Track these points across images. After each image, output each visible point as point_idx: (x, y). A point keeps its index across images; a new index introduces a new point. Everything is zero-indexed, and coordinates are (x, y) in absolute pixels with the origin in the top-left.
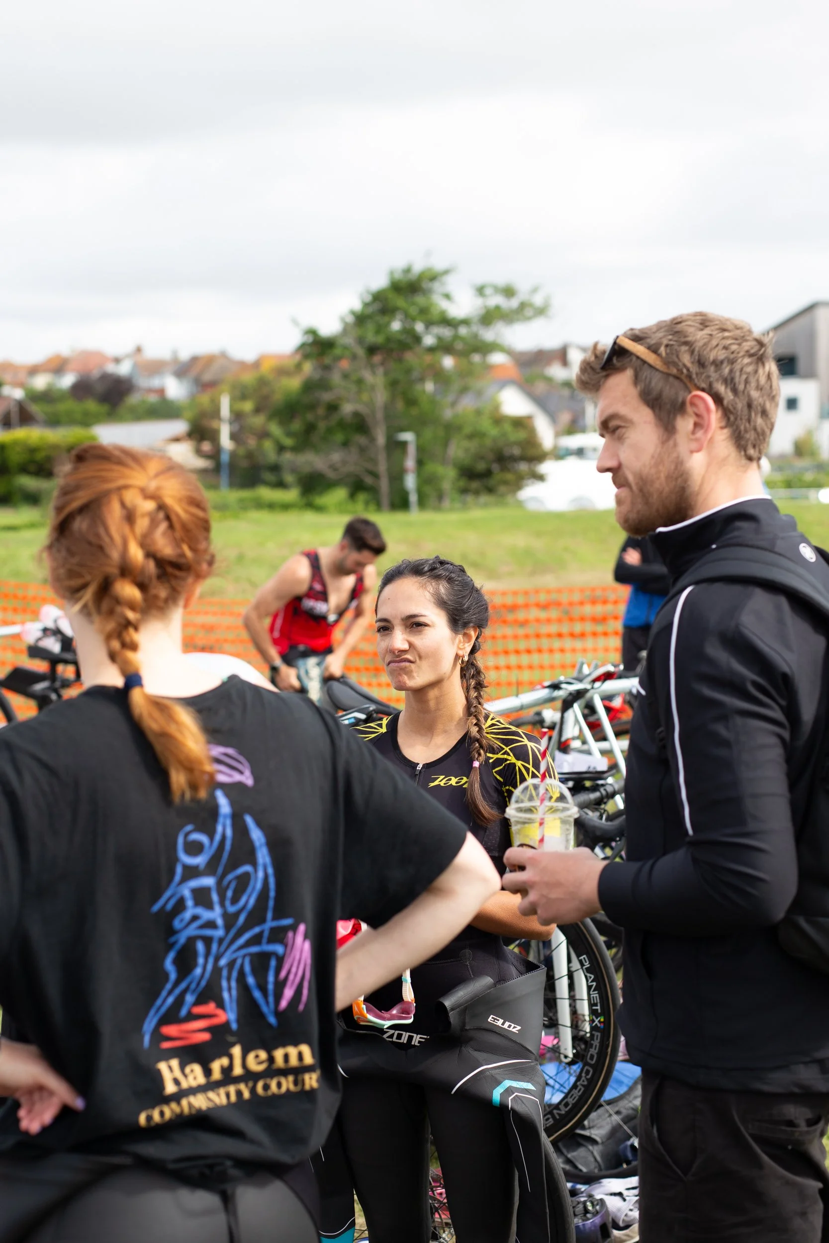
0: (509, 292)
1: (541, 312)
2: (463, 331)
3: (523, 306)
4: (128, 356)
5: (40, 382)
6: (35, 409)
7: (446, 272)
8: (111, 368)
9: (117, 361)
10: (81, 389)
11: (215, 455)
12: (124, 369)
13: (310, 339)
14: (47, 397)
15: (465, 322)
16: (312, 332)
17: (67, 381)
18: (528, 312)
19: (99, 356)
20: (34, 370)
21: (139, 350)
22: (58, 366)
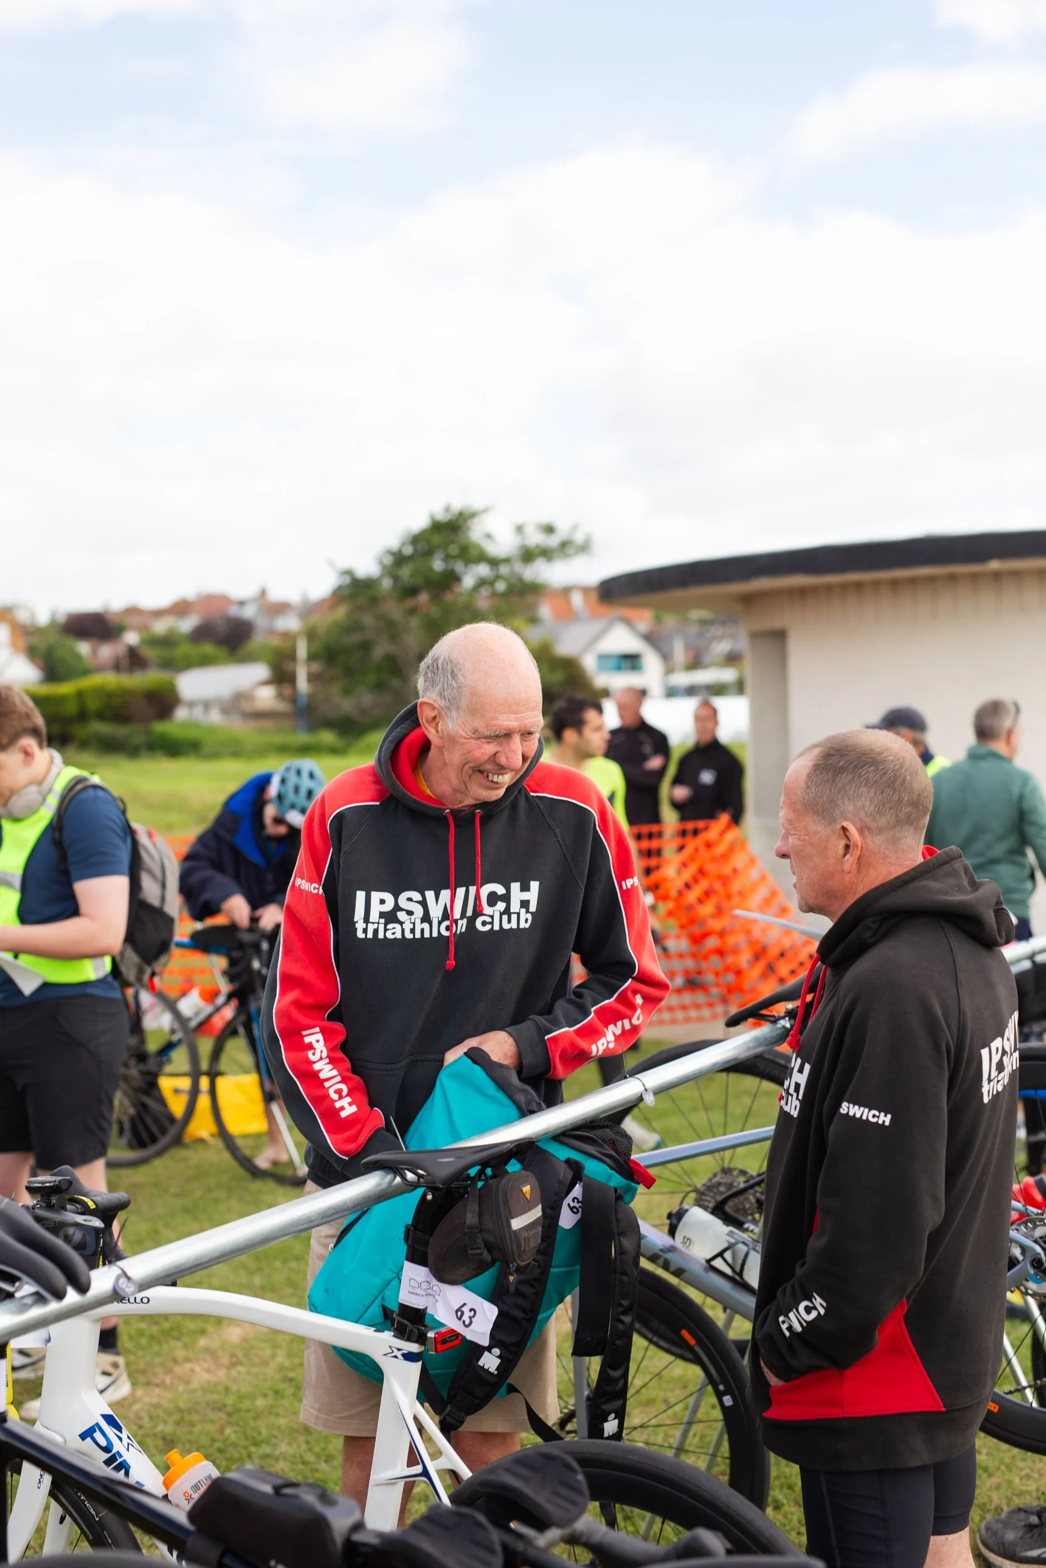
0: (549, 529)
1: (584, 548)
2: (504, 570)
3: (564, 545)
4: (254, 600)
5: (160, 627)
6: (149, 653)
7: (486, 510)
8: (234, 611)
9: (242, 603)
10: (202, 633)
11: (294, 699)
12: (248, 613)
13: (347, 580)
14: (167, 641)
15: (507, 561)
16: (349, 573)
17: (187, 625)
18: (570, 551)
19: (224, 599)
20: (159, 614)
21: (263, 593)
22: (181, 608)
